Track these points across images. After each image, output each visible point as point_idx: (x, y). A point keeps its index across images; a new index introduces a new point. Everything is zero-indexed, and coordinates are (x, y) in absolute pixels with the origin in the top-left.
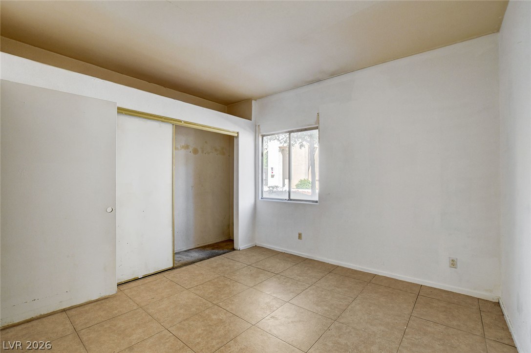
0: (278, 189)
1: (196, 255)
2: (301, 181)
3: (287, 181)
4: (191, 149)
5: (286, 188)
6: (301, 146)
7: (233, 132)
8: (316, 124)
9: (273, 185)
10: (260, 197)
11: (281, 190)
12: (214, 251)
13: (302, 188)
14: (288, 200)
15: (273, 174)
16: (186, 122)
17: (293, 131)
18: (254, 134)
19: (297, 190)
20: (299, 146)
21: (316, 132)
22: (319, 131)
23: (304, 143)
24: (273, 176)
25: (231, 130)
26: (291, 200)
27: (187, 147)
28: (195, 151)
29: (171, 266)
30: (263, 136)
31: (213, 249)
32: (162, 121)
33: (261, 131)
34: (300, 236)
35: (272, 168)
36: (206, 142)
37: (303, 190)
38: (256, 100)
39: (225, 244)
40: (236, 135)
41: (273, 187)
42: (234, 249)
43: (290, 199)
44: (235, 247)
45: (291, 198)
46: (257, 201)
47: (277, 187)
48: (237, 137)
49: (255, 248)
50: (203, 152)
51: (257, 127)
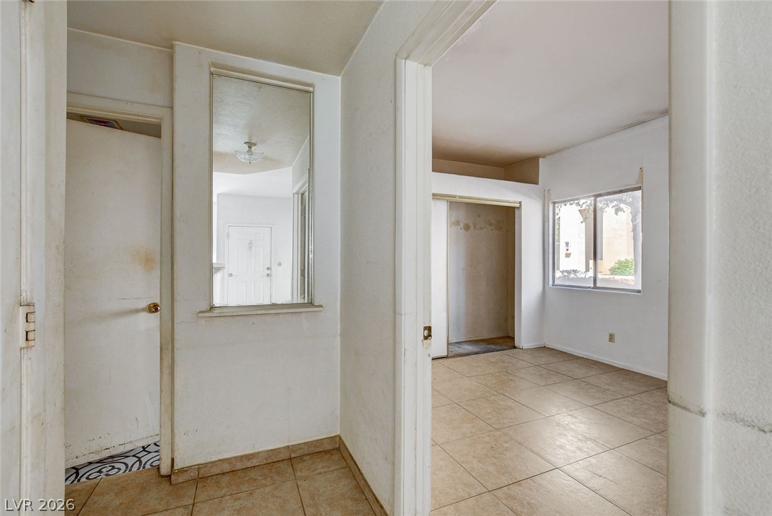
0: (578, 275)
1: (469, 348)
2: (620, 262)
3: (591, 262)
4: (462, 225)
5: (591, 274)
6: (618, 210)
7: (514, 202)
8: (637, 183)
9: (569, 269)
10: (551, 283)
11: (583, 276)
12: (489, 346)
13: (620, 274)
14: (593, 288)
15: (568, 252)
16: (460, 197)
17: (600, 195)
18: (541, 202)
19: (611, 276)
20: (613, 210)
21: (639, 193)
22: (642, 193)
23: (622, 206)
24: (568, 255)
25: (512, 199)
26: (598, 288)
27: (457, 223)
28: (467, 228)
29: (445, 354)
30: (554, 203)
31: (488, 344)
32: (438, 199)
33: (552, 198)
34: (611, 338)
35: (567, 244)
36: (479, 216)
37: (624, 277)
38: (544, 157)
39: (502, 340)
40: (518, 205)
41: (569, 272)
42: (515, 347)
43: (595, 287)
44: (517, 344)
45: (598, 285)
46: (547, 288)
47: (575, 271)
48: (519, 208)
49: (544, 349)
50: (475, 228)
51: (546, 192)
